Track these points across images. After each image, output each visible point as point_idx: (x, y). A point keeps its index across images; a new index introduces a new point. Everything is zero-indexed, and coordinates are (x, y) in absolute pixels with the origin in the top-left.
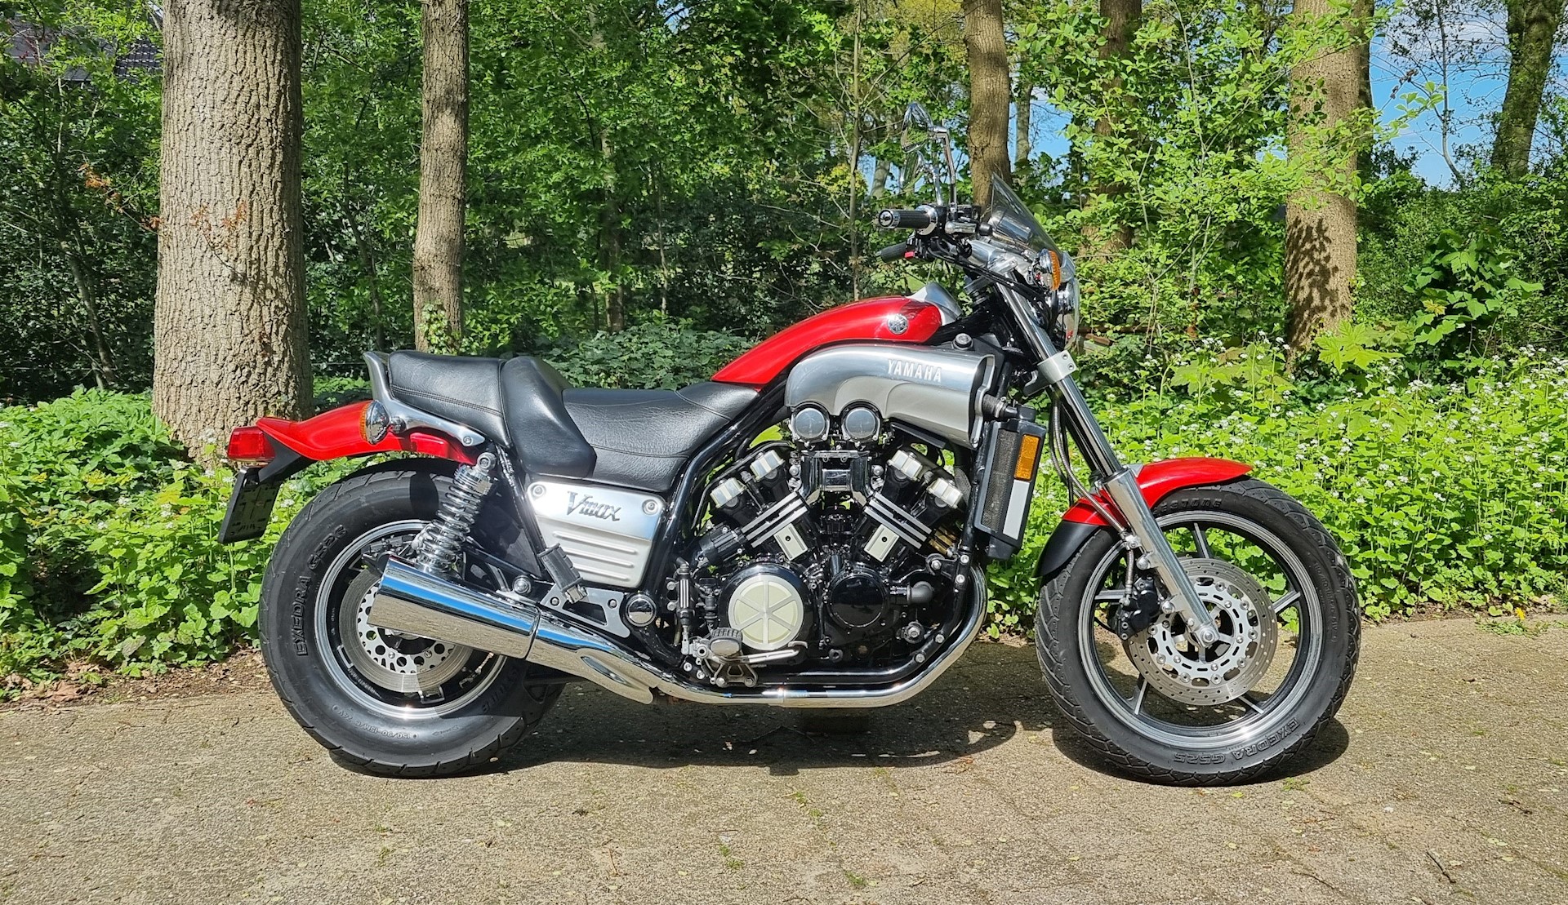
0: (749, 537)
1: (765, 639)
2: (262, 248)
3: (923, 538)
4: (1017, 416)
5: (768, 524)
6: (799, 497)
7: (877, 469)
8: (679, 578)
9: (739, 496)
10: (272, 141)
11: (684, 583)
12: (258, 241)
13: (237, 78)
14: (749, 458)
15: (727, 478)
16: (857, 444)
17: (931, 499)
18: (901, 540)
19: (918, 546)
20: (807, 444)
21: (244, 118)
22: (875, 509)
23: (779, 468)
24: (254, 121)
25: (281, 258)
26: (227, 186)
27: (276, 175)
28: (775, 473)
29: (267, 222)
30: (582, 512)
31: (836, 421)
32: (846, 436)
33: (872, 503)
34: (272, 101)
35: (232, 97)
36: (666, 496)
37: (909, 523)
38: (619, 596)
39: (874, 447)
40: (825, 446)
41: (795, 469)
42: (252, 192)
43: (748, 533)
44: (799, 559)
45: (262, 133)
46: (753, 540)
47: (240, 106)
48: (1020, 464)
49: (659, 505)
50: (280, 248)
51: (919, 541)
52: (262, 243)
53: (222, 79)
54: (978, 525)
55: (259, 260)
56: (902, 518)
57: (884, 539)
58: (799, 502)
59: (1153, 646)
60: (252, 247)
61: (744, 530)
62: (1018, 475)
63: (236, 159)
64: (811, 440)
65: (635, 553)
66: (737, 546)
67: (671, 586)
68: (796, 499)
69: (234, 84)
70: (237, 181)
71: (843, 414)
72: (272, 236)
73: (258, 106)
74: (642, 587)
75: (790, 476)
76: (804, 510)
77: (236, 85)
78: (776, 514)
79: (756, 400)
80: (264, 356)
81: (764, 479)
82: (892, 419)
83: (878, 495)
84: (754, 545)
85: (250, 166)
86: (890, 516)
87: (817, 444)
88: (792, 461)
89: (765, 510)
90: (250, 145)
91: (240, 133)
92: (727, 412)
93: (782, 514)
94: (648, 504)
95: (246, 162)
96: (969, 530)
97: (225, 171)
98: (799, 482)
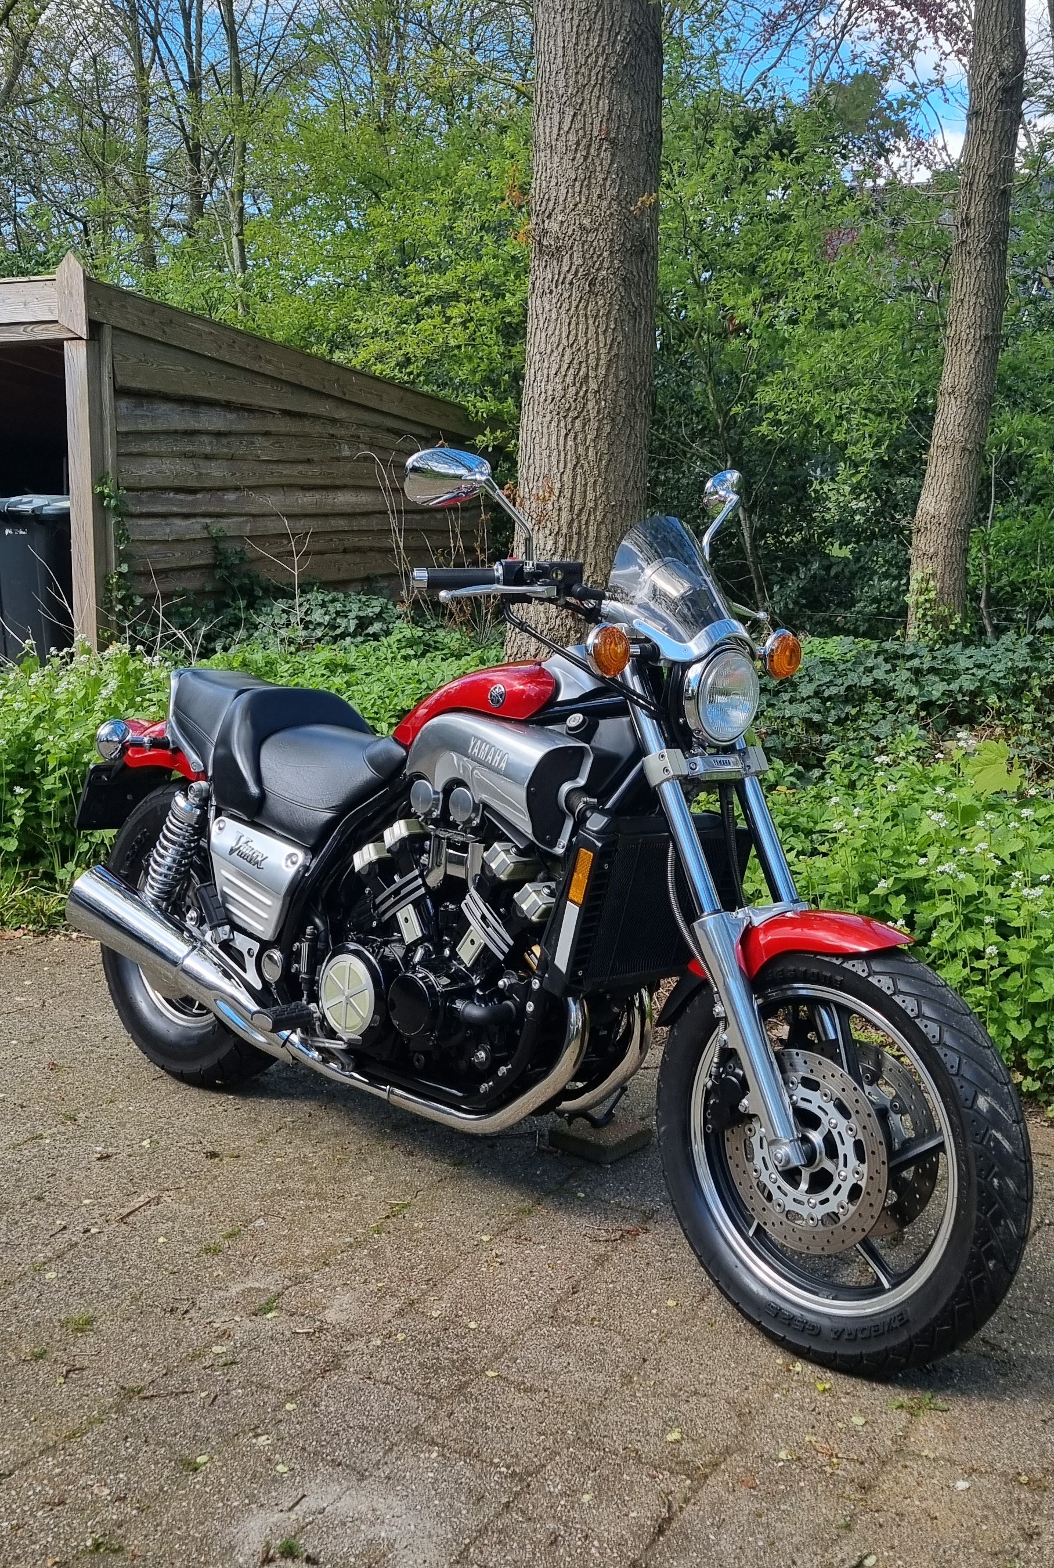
0: (380, 910)
2: (583, 522)
5: (393, 900)
9: (370, 864)
10: (598, 412)
11: (305, 948)
12: (579, 515)
13: (568, 351)
16: (461, 827)
17: (516, 910)
18: (486, 947)
19: (501, 957)
21: (572, 390)
24: (581, 394)
25: (603, 533)
26: (554, 460)
27: (603, 445)
29: (590, 495)
30: (238, 855)
31: (446, 798)
34: (602, 371)
35: (563, 370)
36: (313, 850)
37: (494, 929)
38: (257, 948)
41: (429, 843)
42: (576, 465)
43: (379, 905)
44: (412, 946)
45: (590, 405)
46: (383, 914)
47: (569, 380)
48: (574, 882)
49: (301, 858)
50: (602, 522)
51: (502, 952)
52: (584, 517)
53: (555, 354)
55: (579, 534)
56: (488, 922)
57: (473, 943)
58: (420, 881)
60: (572, 520)
61: (377, 902)
62: (571, 896)
63: (563, 432)
64: (425, 814)
65: (269, 906)
67: (296, 947)
68: (419, 876)
69: (566, 357)
70: (562, 454)
72: (595, 509)
73: (587, 376)
74: (275, 942)
75: (422, 852)
76: (425, 890)
77: (567, 358)
79: (403, 762)
80: (576, 632)
82: (485, 805)
83: (472, 891)
84: (383, 919)
85: (575, 438)
89: (392, 884)
90: (577, 418)
91: (567, 406)
93: (404, 892)
94: (291, 857)
95: (572, 434)
97: (554, 445)
98: (430, 860)
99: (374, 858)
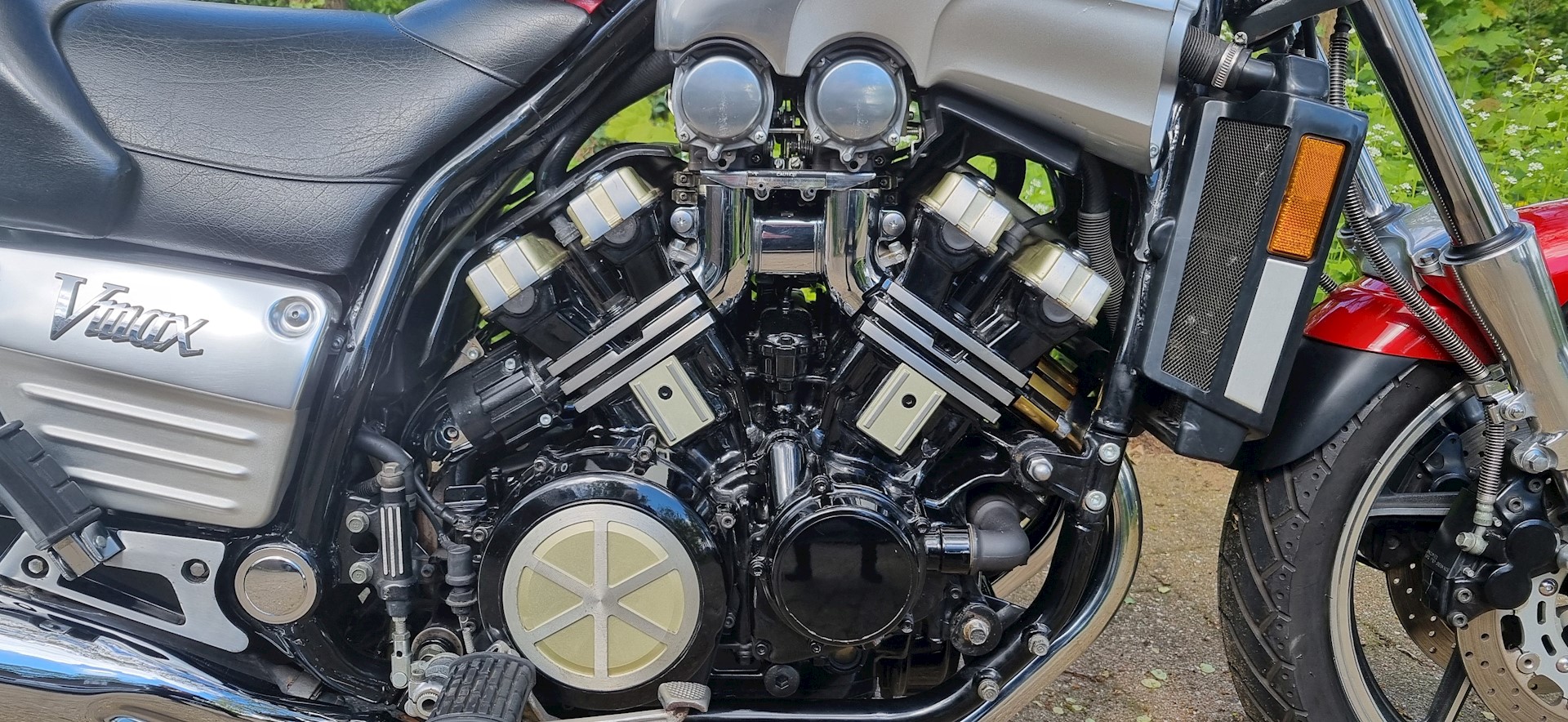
0: (569, 387)
1: (600, 664)
3: (1006, 397)
4: (1280, 83)
5: (613, 357)
6: (693, 288)
7: (893, 219)
8: (377, 498)
9: (539, 285)
11: (390, 519)
14: (570, 185)
15: (512, 235)
16: (846, 155)
17: (1028, 300)
18: (950, 404)
19: (992, 416)
20: (713, 153)
22: (885, 324)
23: (643, 214)
28: (631, 230)
30: (89, 333)
31: (791, 89)
32: (816, 134)
33: (881, 308)
37: (973, 360)
38: (213, 553)
39: (885, 161)
40: (758, 159)
41: (682, 217)
43: (565, 375)
44: (694, 440)
46: (579, 394)
48: (1286, 213)
49: (319, 308)
51: (996, 404)
54: (1153, 369)
56: (953, 347)
57: (909, 401)
58: (694, 301)
59: (1513, 634)
61: (556, 368)
62: (1276, 244)
64: (726, 141)
65: (248, 443)
66: (540, 407)
67: (356, 521)
68: (687, 292)
71: (813, 70)
74: (278, 525)
75: (670, 234)
76: (706, 320)
78: (634, 331)
79: (580, 37)
81: (602, 244)
82: (943, 89)
83: (896, 289)
84: (582, 405)
86: (925, 340)
87: (740, 153)
88: (679, 195)
89: (608, 319)
92: (506, 64)
93: (650, 332)
94: (289, 309)
96: (1122, 379)
98: (695, 248)
99: (543, 271)
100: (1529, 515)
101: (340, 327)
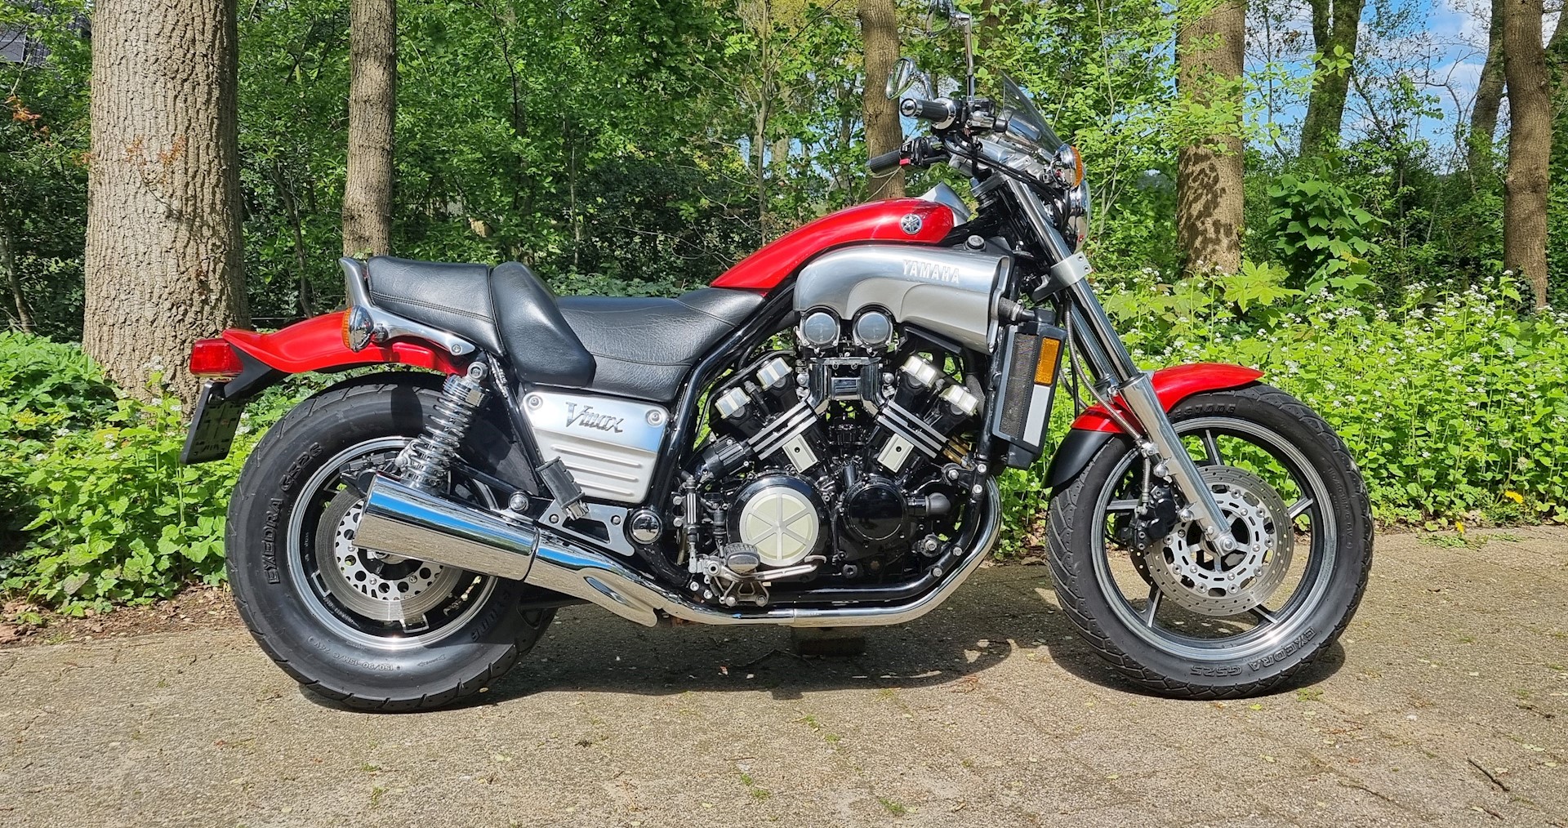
0: (756, 449)
1: (779, 555)
2: (198, 185)
3: (939, 447)
4: (1035, 319)
5: (776, 435)
6: (808, 406)
7: (888, 376)
8: (684, 492)
9: (746, 406)
10: (208, 76)
11: (691, 499)
12: (194, 177)
13: (171, 12)
14: (753, 367)
15: (731, 387)
16: (869, 350)
17: (946, 406)
18: (916, 450)
19: (934, 455)
20: (817, 351)
21: (179, 53)
22: (888, 418)
23: (788, 375)
24: (189, 56)
25: (218, 196)
26: (162, 121)
27: (213, 110)
28: (784, 381)
29: (203, 158)
30: (582, 424)
31: (847, 327)
32: (857, 341)
33: (885, 411)
34: (208, 36)
35: (167, 31)
36: (670, 406)
37: (924, 432)
38: (623, 512)
39: (882, 351)
40: (832, 352)
41: (802, 377)
42: (188, 128)
43: (755, 444)
44: (807, 472)
45: (198, 69)
46: (761, 452)
47: (175, 40)
48: (1040, 367)
49: (663, 416)
50: (217, 186)
51: (935, 450)
52: (199, 180)
53: (156, 13)
54: (996, 432)
55: (195, 197)
56: (916, 427)
57: (899, 449)
58: (808, 412)
59: (1169, 555)
60: (188, 183)
61: (751, 441)
62: (1038, 379)
63: (171, 94)
64: (821, 346)
65: (639, 467)
66: (744, 458)
67: (677, 500)
68: (804, 409)
69: (169, 18)
70: (172, 116)
71: (856, 318)
72: (209, 173)
73: (194, 41)
74: (645, 503)
75: (798, 385)
76: (813, 420)
77: (171, 19)
78: (785, 424)
79: (761, 306)
80: (201, 294)
81: (773, 387)
82: (906, 323)
83: (891, 403)
84: (762, 457)
85: (186, 101)
86: (905, 424)
87: (826, 350)
88: (799, 370)
89: (771, 421)
90: (186, 80)
91: (175, 67)
92: (732, 318)
93: (790, 425)
94: (652, 416)
95: (181, 97)
96: (986, 438)
97: (160, 106)
98: (807, 391)
99: (748, 399)
100: (1163, 497)
101: (671, 425)
